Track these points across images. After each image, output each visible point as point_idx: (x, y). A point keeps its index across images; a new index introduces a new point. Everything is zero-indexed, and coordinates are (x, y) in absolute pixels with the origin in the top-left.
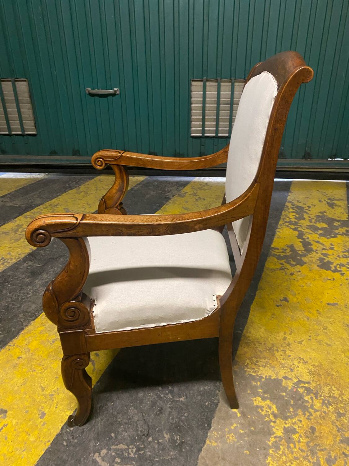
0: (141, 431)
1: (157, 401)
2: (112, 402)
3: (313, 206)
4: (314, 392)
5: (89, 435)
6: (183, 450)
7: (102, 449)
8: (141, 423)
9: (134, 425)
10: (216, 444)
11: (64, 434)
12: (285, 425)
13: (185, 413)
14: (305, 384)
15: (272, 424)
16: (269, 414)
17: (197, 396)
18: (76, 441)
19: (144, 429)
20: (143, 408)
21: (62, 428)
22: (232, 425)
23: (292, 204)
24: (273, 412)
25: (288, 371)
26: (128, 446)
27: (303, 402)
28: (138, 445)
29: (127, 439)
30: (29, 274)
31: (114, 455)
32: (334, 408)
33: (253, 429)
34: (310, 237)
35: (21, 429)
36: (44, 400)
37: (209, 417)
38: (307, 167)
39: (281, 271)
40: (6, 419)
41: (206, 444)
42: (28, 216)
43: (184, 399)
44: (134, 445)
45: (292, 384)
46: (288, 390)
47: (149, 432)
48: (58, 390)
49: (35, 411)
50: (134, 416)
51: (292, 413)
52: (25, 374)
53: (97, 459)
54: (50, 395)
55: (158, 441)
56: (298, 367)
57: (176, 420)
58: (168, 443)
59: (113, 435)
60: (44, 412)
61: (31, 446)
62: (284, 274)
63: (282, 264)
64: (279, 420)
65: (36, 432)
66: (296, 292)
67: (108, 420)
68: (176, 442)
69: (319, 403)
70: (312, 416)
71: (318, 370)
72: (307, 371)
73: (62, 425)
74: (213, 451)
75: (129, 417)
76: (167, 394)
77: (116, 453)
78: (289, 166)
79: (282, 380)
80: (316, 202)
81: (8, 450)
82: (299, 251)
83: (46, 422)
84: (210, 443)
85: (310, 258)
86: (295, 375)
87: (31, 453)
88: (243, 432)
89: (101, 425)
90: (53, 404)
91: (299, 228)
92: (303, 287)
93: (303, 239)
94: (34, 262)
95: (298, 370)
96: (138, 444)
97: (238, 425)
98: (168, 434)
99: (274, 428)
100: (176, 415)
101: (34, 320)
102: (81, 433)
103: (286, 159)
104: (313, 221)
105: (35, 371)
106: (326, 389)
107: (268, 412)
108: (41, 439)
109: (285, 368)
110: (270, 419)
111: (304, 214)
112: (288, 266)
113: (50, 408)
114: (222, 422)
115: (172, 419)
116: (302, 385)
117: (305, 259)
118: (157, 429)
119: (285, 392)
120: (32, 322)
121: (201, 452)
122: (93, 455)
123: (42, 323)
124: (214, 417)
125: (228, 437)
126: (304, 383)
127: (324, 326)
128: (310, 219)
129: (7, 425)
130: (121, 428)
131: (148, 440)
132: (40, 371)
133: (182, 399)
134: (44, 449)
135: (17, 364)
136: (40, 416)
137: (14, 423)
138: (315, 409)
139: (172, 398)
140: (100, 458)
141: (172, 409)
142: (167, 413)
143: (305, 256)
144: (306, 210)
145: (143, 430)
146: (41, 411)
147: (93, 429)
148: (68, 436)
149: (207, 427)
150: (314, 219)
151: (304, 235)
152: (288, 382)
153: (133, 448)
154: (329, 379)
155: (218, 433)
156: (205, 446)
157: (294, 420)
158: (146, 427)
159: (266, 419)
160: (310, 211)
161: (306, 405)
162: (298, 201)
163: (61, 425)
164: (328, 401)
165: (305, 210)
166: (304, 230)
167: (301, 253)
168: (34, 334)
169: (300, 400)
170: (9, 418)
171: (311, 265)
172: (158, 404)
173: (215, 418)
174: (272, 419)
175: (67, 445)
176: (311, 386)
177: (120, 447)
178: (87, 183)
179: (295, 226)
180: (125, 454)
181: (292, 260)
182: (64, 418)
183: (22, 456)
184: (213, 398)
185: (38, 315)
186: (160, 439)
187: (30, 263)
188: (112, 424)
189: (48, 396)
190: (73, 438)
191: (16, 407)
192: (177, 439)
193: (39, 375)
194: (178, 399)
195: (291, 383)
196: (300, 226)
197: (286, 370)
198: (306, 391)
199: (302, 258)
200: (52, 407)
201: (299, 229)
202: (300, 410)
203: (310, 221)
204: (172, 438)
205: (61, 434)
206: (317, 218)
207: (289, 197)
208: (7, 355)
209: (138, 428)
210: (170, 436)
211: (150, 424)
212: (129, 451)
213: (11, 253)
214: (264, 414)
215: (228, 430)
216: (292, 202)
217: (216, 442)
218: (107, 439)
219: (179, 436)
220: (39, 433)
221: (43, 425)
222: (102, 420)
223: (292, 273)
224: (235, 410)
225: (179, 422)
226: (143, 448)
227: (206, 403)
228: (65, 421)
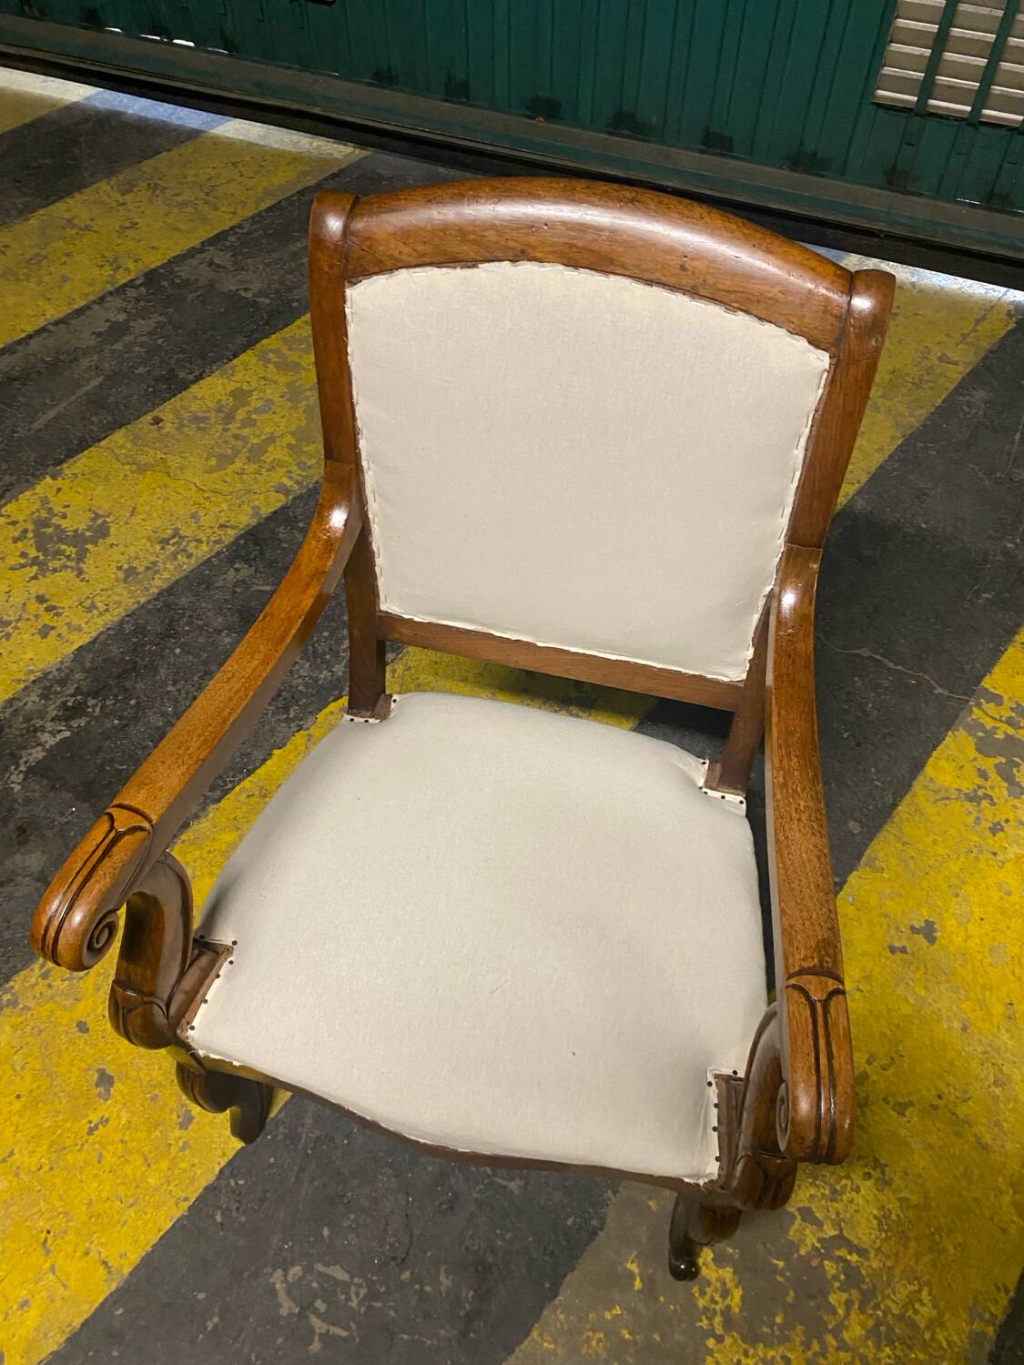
0: (391, 1246)
2: (347, 1137)
4: (864, 1287)
5: (273, 1214)
6: (472, 1335)
7: (293, 1265)
8: (398, 1221)
9: (380, 1223)
10: (552, 1346)
11: (220, 1191)
12: (743, 1358)
13: (507, 1232)
14: (850, 1253)
15: (711, 1343)
16: (715, 1310)
18: (243, 1219)
19: (399, 1243)
20: (413, 1181)
21: (221, 1171)
22: (610, 1307)
24: (729, 1307)
25: (823, 1194)
26: (352, 1277)
27: (818, 1308)
28: (373, 1281)
29: (354, 1256)
30: (236, 618)
31: (314, 1289)
32: (896, 1357)
33: (657, 1338)
35: (134, 1144)
37: (563, 1263)
39: (968, 805)
40: (109, 1102)
41: (529, 1339)
42: (271, 355)
43: (520, 1187)
44: (366, 1280)
45: (815, 1241)
46: (796, 1256)
47: (407, 1254)
49: (172, 1103)
50: (386, 1197)
51: (775, 1328)
53: (278, 1286)
55: (422, 1288)
56: (858, 1190)
57: (479, 1244)
58: (442, 1302)
59: (326, 1232)
60: (190, 1111)
61: (147, 1198)
62: (971, 819)
64: (733, 1337)
65: (164, 1165)
66: (976, 910)
67: (326, 1185)
68: (462, 1307)
69: (863, 1326)
70: (826, 1358)
71: (910, 1221)
72: (875, 1212)
73: (223, 1164)
74: (539, 1360)
75: (373, 1194)
77: (322, 1288)
79: (795, 1217)
81: (99, 1192)
83: (190, 1142)
84: (539, 1339)
86: (838, 1214)
87: (144, 1216)
88: (631, 1337)
89: (307, 1194)
92: (1009, 894)
94: (256, 571)
95: (852, 1201)
97: (625, 1313)
98: (451, 1277)
99: (712, 1356)
100: (485, 1229)
101: (219, 800)
102: (259, 1200)
106: (903, 1291)
107: (716, 1303)
108: (172, 1187)
109: (817, 1183)
110: (712, 1325)
112: (1000, 790)
114: (591, 1290)
115: (472, 1237)
116: (843, 1253)
118: (429, 1254)
119: (787, 1260)
120: (213, 807)
121: (510, 1356)
122: (270, 1270)
123: (235, 818)
124: (574, 1269)
125: (588, 1337)
126: (853, 1248)
127: (1001, 1070)
130: (349, 1219)
131: (399, 1276)
133: (513, 1186)
134: (172, 1217)
136: (180, 1120)
137: (124, 1121)
138: (843, 1341)
139: (489, 1173)
140: (284, 1285)
141: (480, 1209)
142: (464, 1215)
145: (397, 1244)
146: (185, 1105)
147: (287, 1200)
148: (229, 1200)
149: (547, 1291)
152: (807, 1232)
153: (360, 1286)
154: (926, 1259)
155: (567, 1318)
156: (526, 1343)
157: (772, 1353)
158: (405, 1239)
159: (701, 1321)
161: (825, 1318)
163: (219, 1163)
164: (890, 1329)
168: (209, 852)
169: (813, 1297)
170: (116, 1102)
172: (453, 1181)
173: (577, 1272)
174: (716, 1326)
175: (222, 1224)
176: (866, 1264)
177: (333, 1270)
180: (339, 1296)
183: (125, 1218)
184: (591, 1211)
185: (230, 786)
186: (427, 1285)
187: (246, 572)
188: (332, 1200)
190: (238, 1208)
191: (133, 1074)
192: (467, 1298)
194: (504, 1183)
195: (814, 1234)
197: (818, 1187)
198: (842, 1277)
202: (800, 1328)
204: (455, 1292)
205: (215, 1188)
209: (388, 1233)
210: (455, 1284)
211: (416, 1232)
212: (349, 1291)
213: (201, 513)
214: (701, 1306)
215: (596, 1317)
217: (554, 1341)
218: (312, 1239)
219: (475, 1291)
220: (169, 1169)
221: (183, 1149)
222: (312, 1180)
223: (998, 823)
224: (634, 1268)
225: (484, 1252)
226: (384, 1293)
227: (568, 1217)
228: (230, 1155)
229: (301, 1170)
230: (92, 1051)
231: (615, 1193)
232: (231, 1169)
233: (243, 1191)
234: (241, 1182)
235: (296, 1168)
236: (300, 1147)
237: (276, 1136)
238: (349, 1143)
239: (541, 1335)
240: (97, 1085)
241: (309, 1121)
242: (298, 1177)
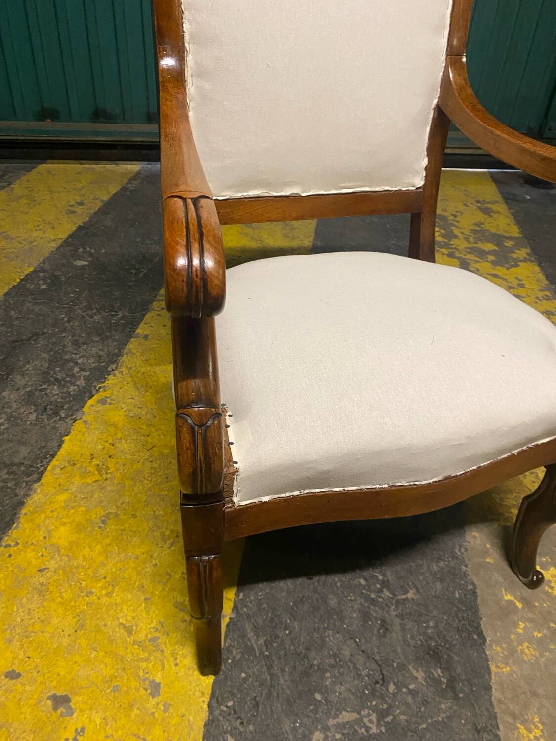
0: (368, 676)
1: (369, 607)
2: (286, 629)
3: (460, 214)
5: (272, 710)
6: (461, 695)
7: (312, 733)
8: (360, 659)
9: (349, 667)
10: (508, 669)
11: (219, 720)
13: (429, 622)
17: (434, 583)
19: (372, 671)
20: (350, 628)
21: (209, 706)
22: (516, 625)
26: (359, 713)
28: (375, 706)
29: (350, 699)
31: (340, 739)
33: (553, 625)
34: (480, 268)
35: (120, 732)
36: (144, 655)
37: (473, 619)
40: (74, 715)
41: (493, 673)
43: (415, 594)
44: (368, 708)
47: (382, 674)
48: (163, 627)
49: (134, 684)
50: (341, 649)
52: (73, 603)
54: (149, 641)
55: (408, 688)
57: (419, 639)
58: (427, 688)
59: (318, 696)
60: (154, 681)
65: (158, 730)
67: (294, 667)
68: (441, 682)
73: (207, 700)
74: (508, 682)
75: (331, 652)
76: (380, 591)
77: (344, 734)
80: (461, 207)
83: (169, 702)
84: (499, 670)
88: (541, 635)
89: (285, 681)
90: (165, 657)
96: (374, 703)
97: (527, 624)
98: (420, 670)
100: (416, 629)
101: (39, 479)
102: (254, 707)
104: (471, 239)
105: (92, 593)
111: (452, 228)
113: (163, 669)
114: (499, 623)
115: (412, 638)
118: (395, 665)
120: (36, 485)
121: (492, 691)
123: (60, 485)
124: (481, 619)
125: (521, 650)
128: (465, 236)
129: (83, 729)
130: (328, 678)
131: (389, 692)
132: (104, 592)
133: (410, 595)
135: (42, 584)
136: (149, 691)
137: (98, 721)
139: (391, 596)
141: (403, 619)
142: (397, 628)
144: (451, 220)
145: (371, 673)
146: (146, 679)
147: (275, 694)
148: (230, 721)
149: (478, 640)
150: (470, 236)
151: (469, 264)
153: (369, 715)
155: (502, 647)
156: (493, 677)
158: (374, 666)
160: (458, 222)
163: (203, 702)
165: (449, 222)
166: (465, 255)
168: (52, 511)
170: (82, 711)
172: (374, 614)
173: (484, 619)
177: (342, 718)
178: (23, 178)
179: (449, 251)
180: (360, 731)
182: (204, 685)
184: (463, 582)
185: (42, 468)
186: (409, 684)
188: (306, 674)
189: (148, 643)
190: (242, 723)
191: (84, 683)
192: (439, 676)
193: (105, 600)
194: (404, 597)
196: (455, 248)
200: (166, 666)
201: (457, 254)
203: (467, 239)
204: (429, 677)
205: (213, 721)
206: (474, 234)
208: (10, 569)
209: (360, 670)
210: (425, 672)
211: (377, 657)
212: (364, 723)
215: (515, 636)
217: (507, 664)
218: (312, 708)
219: (440, 668)
220: (164, 731)
221: (166, 710)
222: (283, 670)
224: (508, 597)
225: (426, 641)
226: (387, 708)
227: (454, 594)
228: (209, 691)
229: (269, 668)
230: (33, 688)
231: (466, 566)
232: (216, 698)
233: (237, 709)
234: (230, 704)
235: (265, 669)
236: (258, 654)
237: (234, 657)
238: (290, 632)
239: (497, 667)
240: (55, 709)
241: (250, 634)
242: (271, 675)
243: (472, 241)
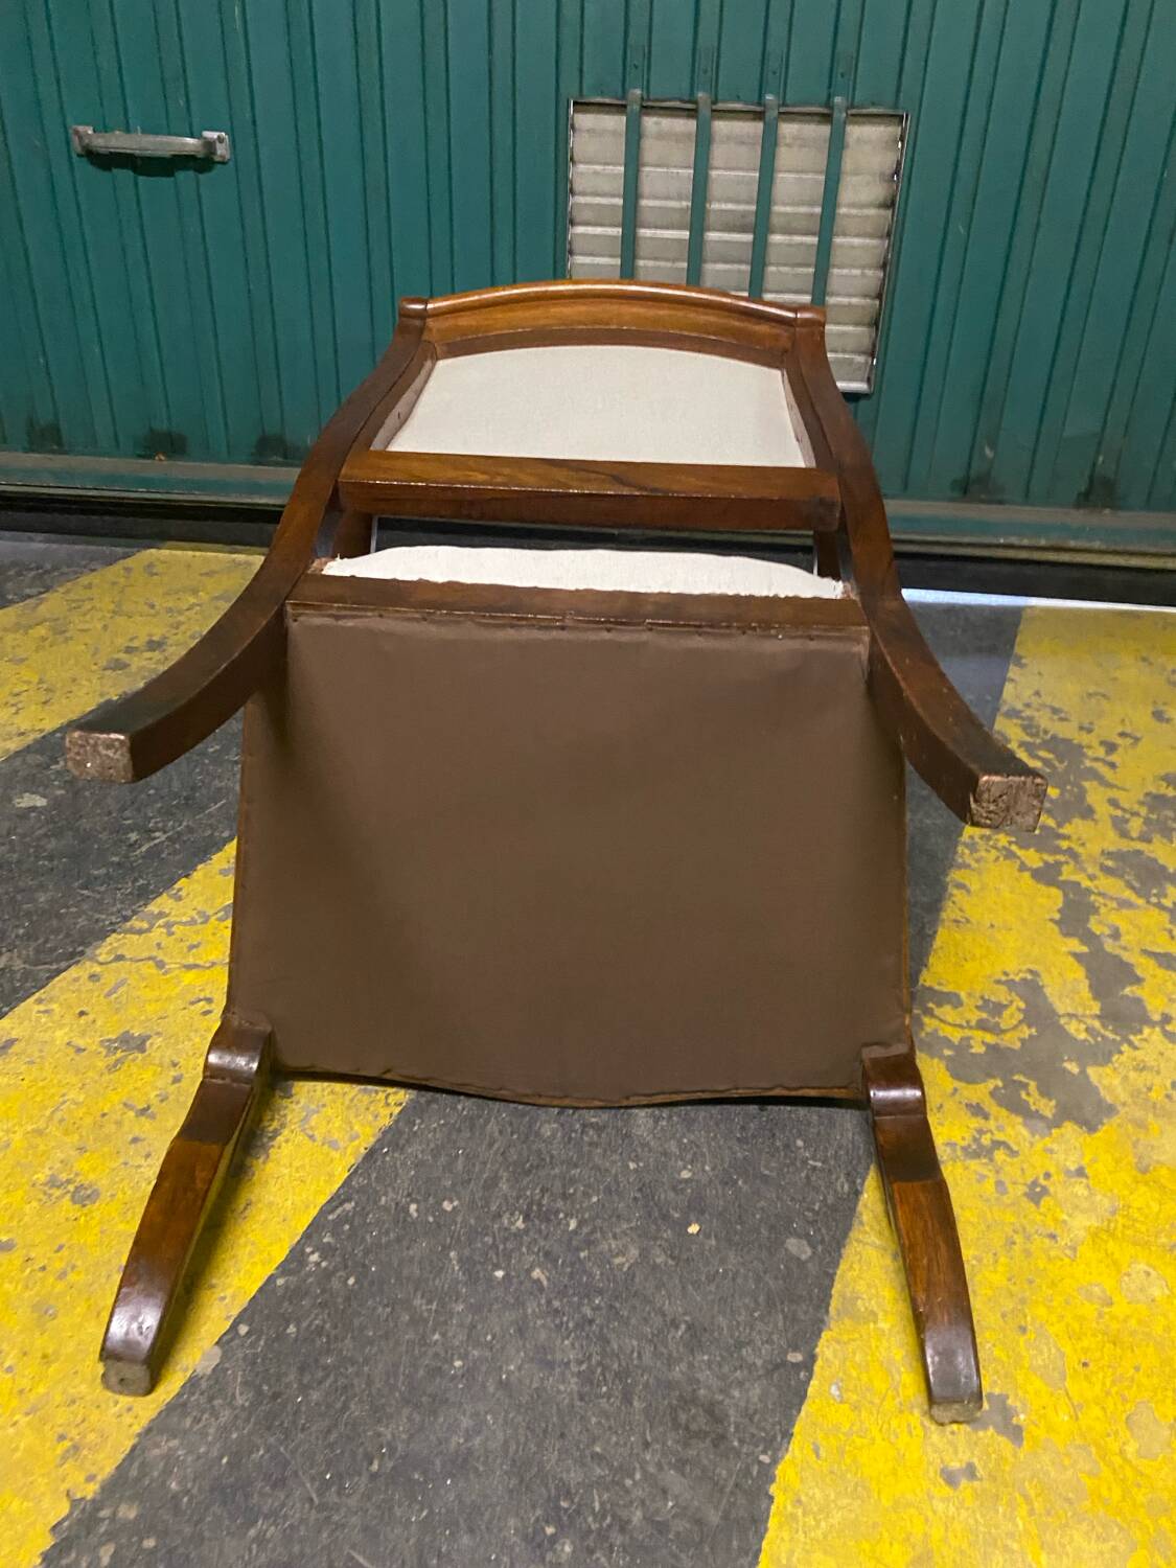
3: (1129, 741)
23: (1025, 728)
34: (1123, 926)
38: (1097, 545)
39: (974, 1164)
62: (989, 1186)
63: (977, 1110)
66: (1067, 1349)
78: (1014, 540)
80: (1141, 719)
82: (1071, 1016)
85: (1132, 1075)
91: (1065, 868)
93: (1089, 938)
103: (1001, 502)
104: (1135, 826)
111: (1087, 784)
112: (1014, 1130)
117: (1106, 1080)
128: (1119, 813)
143: (1102, 1054)
144: (1096, 759)
150: (1136, 814)
151: (1096, 911)
160: (1113, 766)
162: (1055, 711)
165: (1088, 763)
166: (1092, 878)
167: (1083, 1036)
171: (1141, 1125)
179: (1046, 857)
181: (1033, 1085)
196: (1071, 853)
199: (1091, 1071)
201: (1068, 873)
203: (1120, 826)
206: (1151, 809)
207: (1008, 689)
216: (1028, 713)
223: (1035, 1183)
243: (1134, 834)
